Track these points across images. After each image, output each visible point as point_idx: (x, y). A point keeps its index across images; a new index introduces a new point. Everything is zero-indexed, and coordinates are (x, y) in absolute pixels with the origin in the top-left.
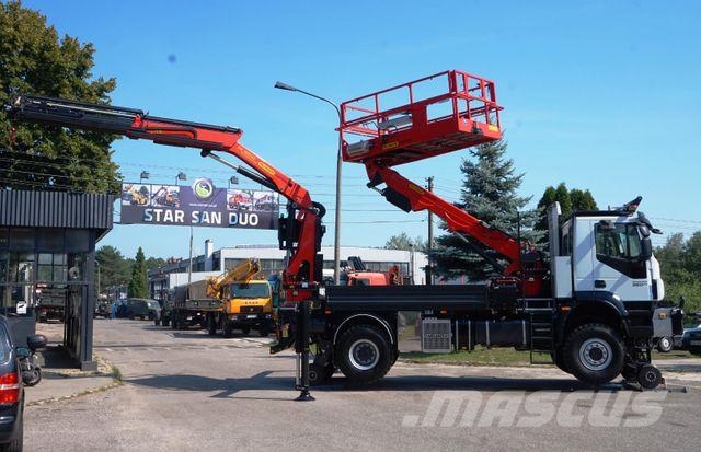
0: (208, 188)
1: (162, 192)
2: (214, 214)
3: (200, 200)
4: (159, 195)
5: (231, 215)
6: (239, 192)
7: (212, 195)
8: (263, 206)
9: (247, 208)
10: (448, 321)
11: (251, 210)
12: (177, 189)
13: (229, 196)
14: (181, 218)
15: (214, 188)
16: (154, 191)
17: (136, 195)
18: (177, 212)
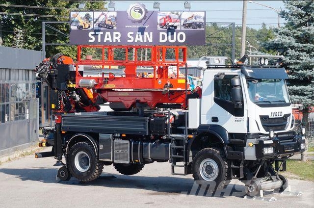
0: (141, 12)
1: (103, 17)
2: (146, 34)
3: (134, 22)
4: (101, 20)
5: (161, 34)
6: (168, 14)
7: (145, 18)
8: (190, 25)
9: (176, 27)
10: (127, 142)
11: (178, 28)
12: (115, 14)
13: (159, 17)
14: (118, 38)
15: (146, 11)
16: (96, 17)
17: (81, 21)
18: (115, 33)
